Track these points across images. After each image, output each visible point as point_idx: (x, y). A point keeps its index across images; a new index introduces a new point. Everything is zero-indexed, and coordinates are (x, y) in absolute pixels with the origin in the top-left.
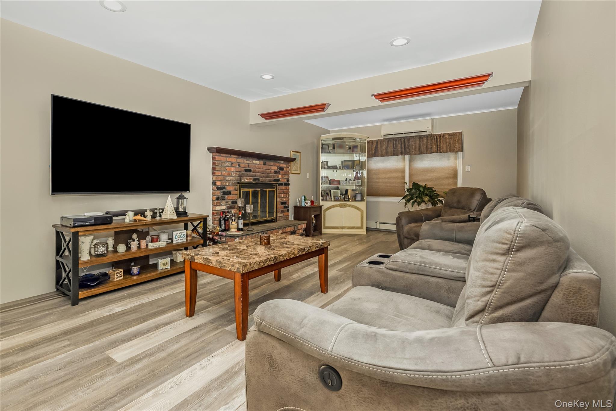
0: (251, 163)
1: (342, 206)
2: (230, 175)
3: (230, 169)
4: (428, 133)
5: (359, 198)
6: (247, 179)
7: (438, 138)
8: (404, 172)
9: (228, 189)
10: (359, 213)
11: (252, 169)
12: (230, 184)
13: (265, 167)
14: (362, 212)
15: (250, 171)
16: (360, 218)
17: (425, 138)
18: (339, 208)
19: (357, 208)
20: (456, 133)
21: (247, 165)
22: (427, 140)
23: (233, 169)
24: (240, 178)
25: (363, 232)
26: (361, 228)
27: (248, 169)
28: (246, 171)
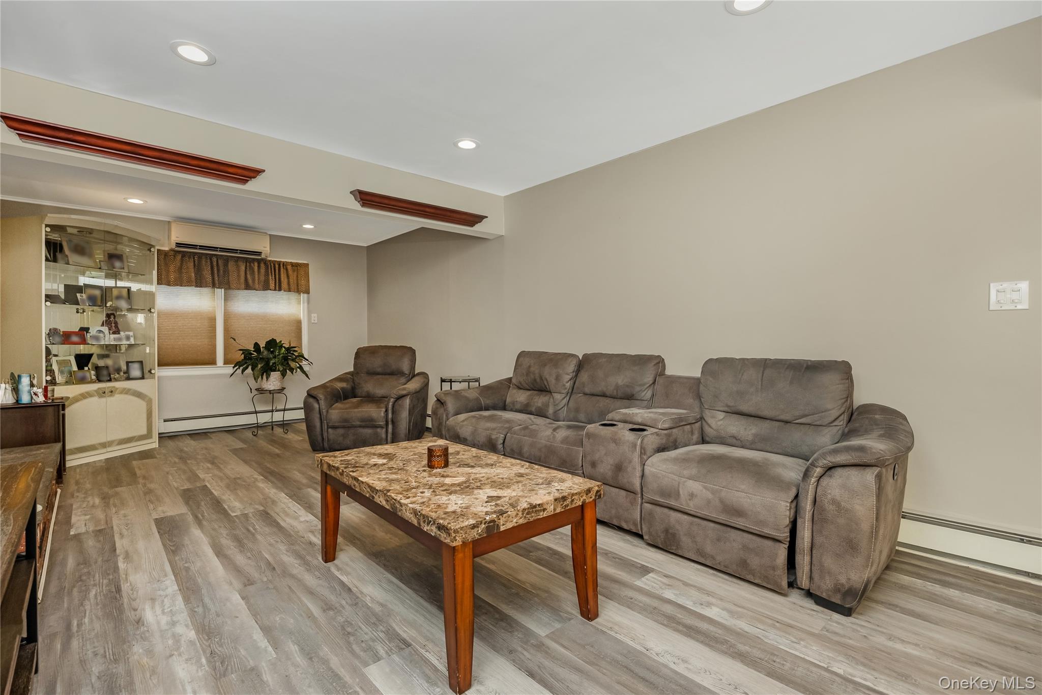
1: (102, 393)
4: (263, 256)
5: (135, 372)
7: (277, 266)
8: (213, 320)
10: (142, 405)
14: (149, 402)
16: (145, 416)
17: (256, 264)
18: (95, 399)
19: (139, 395)
20: (301, 264)
22: (259, 267)
25: (153, 444)
26: (148, 435)
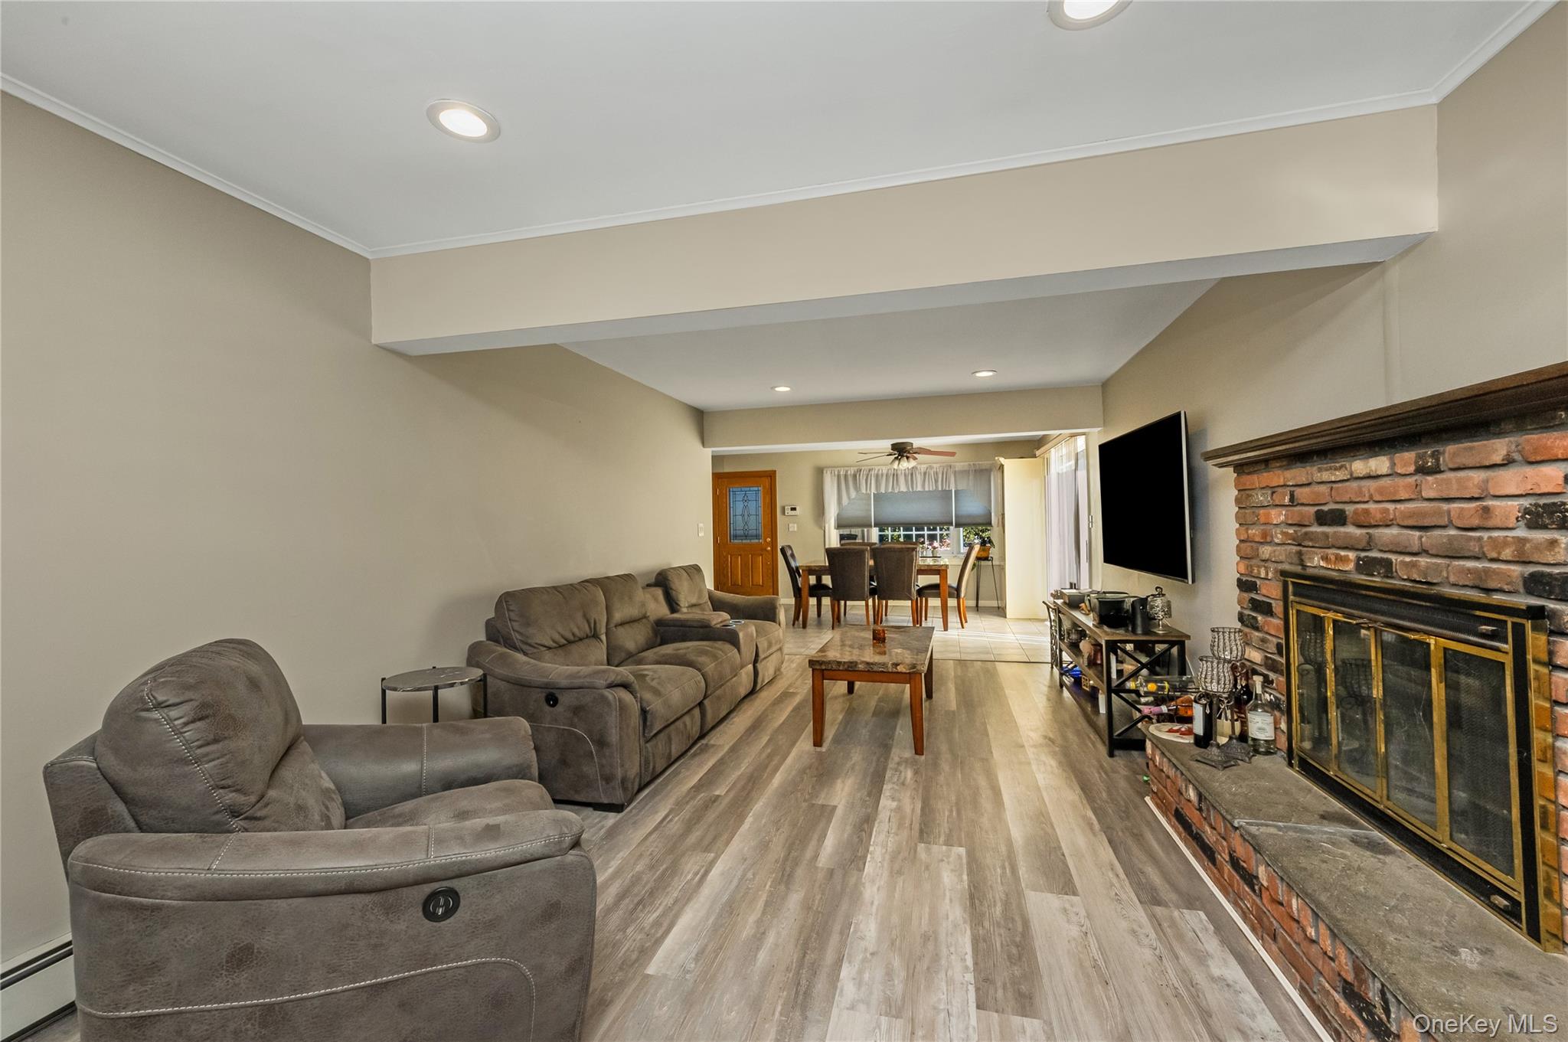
0: (1340, 475)
2: (1269, 539)
3: (1268, 515)
6: (1325, 558)
9: (1264, 591)
11: (1349, 509)
12: (1270, 575)
13: (1431, 486)
15: (1338, 518)
21: (1323, 488)
23: (1278, 516)
24: (1300, 553)
27: (1332, 511)
28: (1322, 518)
